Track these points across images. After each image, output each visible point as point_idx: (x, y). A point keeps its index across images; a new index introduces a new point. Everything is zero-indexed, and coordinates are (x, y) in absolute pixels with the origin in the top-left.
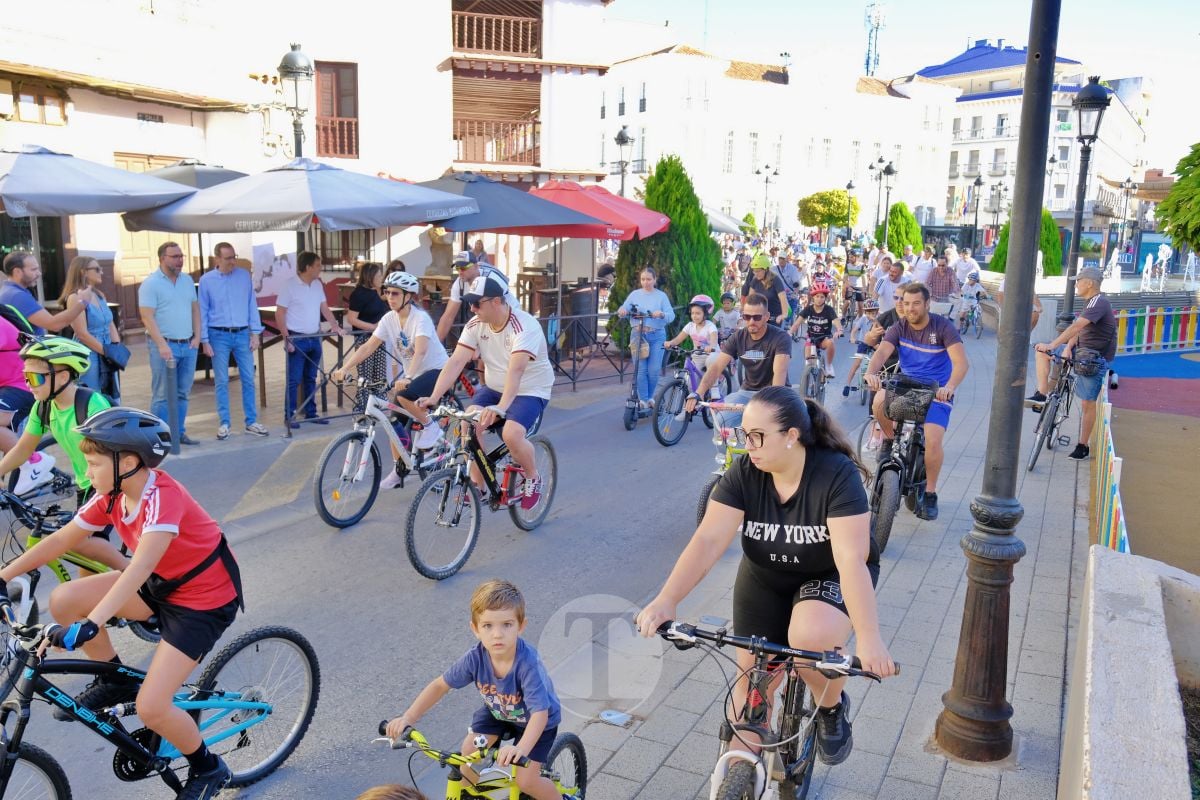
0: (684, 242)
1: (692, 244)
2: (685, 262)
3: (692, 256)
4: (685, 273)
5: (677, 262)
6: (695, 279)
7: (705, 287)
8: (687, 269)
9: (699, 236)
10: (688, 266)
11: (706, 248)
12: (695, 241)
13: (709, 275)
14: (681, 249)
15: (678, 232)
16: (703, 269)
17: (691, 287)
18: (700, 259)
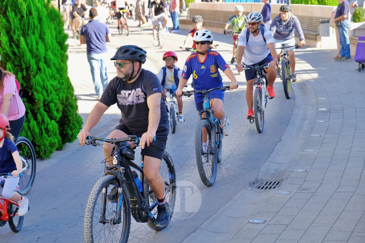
0: (11, 14)
1: (22, 17)
2: (15, 37)
3: (23, 30)
4: (16, 50)
5: (5, 39)
6: (28, 55)
7: (42, 65)
8: (18, 46)
9: (29, 7)
10: (18, 41)
11: (40, 20)
12: (25, 11)
13: (46, 50)
14: (8, 21)
15: (4, 3)
16: (37, 43)
17: (24, 66)
18: (34, 33)
